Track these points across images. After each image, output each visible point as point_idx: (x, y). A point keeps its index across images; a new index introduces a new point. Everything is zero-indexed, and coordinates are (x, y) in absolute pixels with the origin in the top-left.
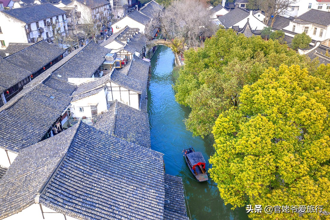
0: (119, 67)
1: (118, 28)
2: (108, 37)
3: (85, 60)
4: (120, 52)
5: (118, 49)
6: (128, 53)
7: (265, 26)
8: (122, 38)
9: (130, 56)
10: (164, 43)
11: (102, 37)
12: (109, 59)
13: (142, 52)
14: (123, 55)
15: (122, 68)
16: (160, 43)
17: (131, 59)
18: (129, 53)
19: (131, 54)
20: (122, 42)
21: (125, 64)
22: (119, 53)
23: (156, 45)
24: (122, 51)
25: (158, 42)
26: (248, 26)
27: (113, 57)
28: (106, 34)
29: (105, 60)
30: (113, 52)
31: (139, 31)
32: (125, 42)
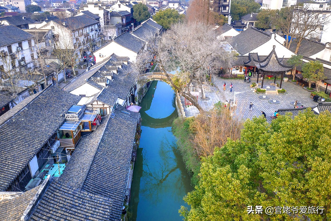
0: (88, 130)
1: (102, 56)
2: (93, 64)
3: (24, 128)
4: (92, 105)
5: (92, 96)
6: (103, 105)
7: (294, 54)
8: (99, 78)
9: (108, 109)
10: (162, 78)
11: (85, 65)
12: (71, 119)
13: (130, 93)
14: (97, 108)
15: (92, 131)
16: (155, 78)
17: (108, 113)
18: (105, 106)
19: (108, 106)
20: (99, 84)
21: (98, 124)
22: (90, 106)
23: (150, 80)
24: (95, 103)
25: (153, 77)
26: (274, 55)
27: (77, 116)
28: (90, 60)
29: (65, 120)
30: (82, 102)
31: (129, 60)
32: (103, 84)
